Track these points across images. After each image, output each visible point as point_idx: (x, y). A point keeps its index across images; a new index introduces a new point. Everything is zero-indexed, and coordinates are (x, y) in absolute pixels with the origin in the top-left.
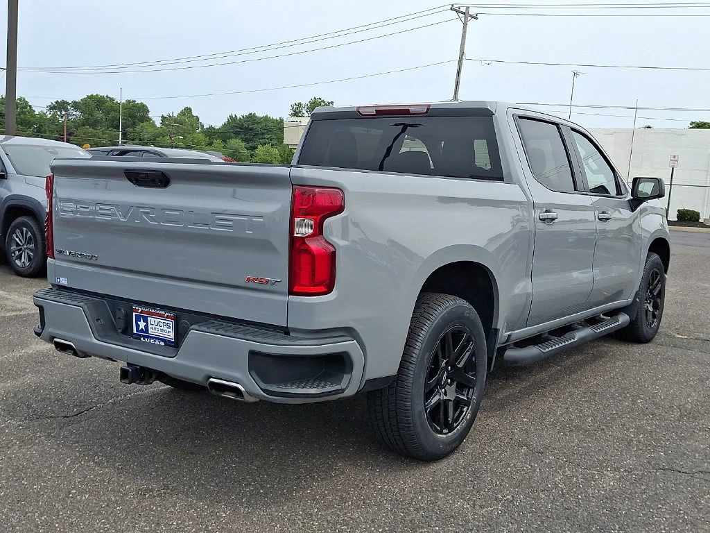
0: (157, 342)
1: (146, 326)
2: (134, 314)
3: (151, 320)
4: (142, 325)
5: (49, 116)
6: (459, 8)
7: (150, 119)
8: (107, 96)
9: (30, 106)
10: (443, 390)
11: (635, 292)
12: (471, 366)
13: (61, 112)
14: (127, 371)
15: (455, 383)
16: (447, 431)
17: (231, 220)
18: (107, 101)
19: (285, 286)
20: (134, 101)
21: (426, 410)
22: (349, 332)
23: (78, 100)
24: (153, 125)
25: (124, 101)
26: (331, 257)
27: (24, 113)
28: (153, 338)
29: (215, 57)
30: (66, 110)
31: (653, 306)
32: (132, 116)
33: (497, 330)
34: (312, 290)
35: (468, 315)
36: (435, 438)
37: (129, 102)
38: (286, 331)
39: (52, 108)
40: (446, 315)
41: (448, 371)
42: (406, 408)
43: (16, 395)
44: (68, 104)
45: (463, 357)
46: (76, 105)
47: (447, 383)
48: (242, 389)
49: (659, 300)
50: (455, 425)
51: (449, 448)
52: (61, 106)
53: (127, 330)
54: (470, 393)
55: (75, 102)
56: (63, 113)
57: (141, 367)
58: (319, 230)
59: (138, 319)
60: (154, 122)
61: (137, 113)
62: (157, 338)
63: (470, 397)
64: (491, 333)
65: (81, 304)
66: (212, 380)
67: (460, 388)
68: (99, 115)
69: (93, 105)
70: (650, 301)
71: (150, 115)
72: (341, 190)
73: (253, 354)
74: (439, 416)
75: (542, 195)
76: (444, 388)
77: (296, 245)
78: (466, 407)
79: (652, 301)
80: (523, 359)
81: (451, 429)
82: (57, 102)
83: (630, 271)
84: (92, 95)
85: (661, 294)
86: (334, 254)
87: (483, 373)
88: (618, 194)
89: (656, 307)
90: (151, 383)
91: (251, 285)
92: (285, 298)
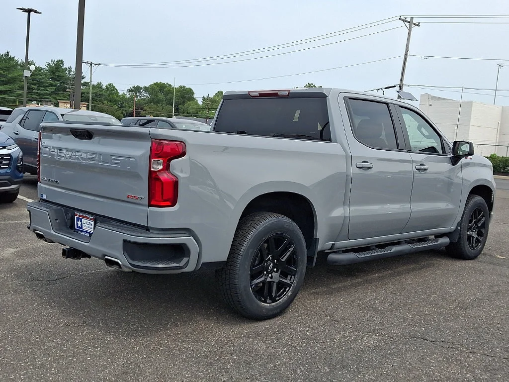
0: (86, 234)
1: (81, 224)
2: (76, 217)
3: (84, 221)
4: (79, 223)
5: (128, 96)
6: (406, 18)
7: (195, 99)
8: (167, 83)
9: (116, 90)
10: (270, 275)
11: (457, 223)
12: (292, 261)
13: (136, 93)
14: (66, 250)
15: (280, 271)
16: (271, 302)
17: (119, 160)
18: (166, 86)
19: (146, 201)
20: (184, 87)
21: (251, 286)
22: (188, 231)
23: (147, 86)
24: (197, 103)
25: (177, 86)
26: (175, 184)
27: (112, 94)
28: (85, 232)
29: (228, 56)
30: (140, 92)
31: (478, 234)
32: (183, 97)
33: (317, 240)
34: (162, 204)
35: (288, 227)
36: (258, 305)
37: (181, 87)
38: (147, 229)
39: (130, 91)
40: (269, 226)
41: (274, 263)
42: (235, 283)
43: (26, 267)
44: (141, 88)
45: (285, 255)
46: (146, 89)
47: (274, 271)
48: (120, 263)
49: (483, 230)
50: (277, 298)
51: (271, 313)
52: (136, 90)
53: (72, 226)
54: (292, 279)
55: (145, 87)
56: (138, 94)
57: (74, 249)
58: (167, 167)
59: (78, 221)
60: (197, 101)
61: (186, 94)
62: (87, 232)
63: (292, 281)
64: (311, 240)
65: (47, 210)
66: (106, 257)
67: (284, 274)
68: (161, 96)
69: (157, 89)
70: (475, 230)
71: (195, 96)
72: (183, 143)
73: (125, 241)
74: (263, 292)
75: (362, 151)
76: (271, 274)
77: (153, 177)
78: (288, 288)
79: (477, 230)
80: (341, 261)
81: (274, 300)
82: (134, 87)
83: (451, 206)
84: (157, 83)
85: (485, 226)
86: (177, 182)
87: (302, 266)
88: (443, 153)
89: (480, 234)
90: (80, 259)
91: (129, 200)
92: (146, 208)
